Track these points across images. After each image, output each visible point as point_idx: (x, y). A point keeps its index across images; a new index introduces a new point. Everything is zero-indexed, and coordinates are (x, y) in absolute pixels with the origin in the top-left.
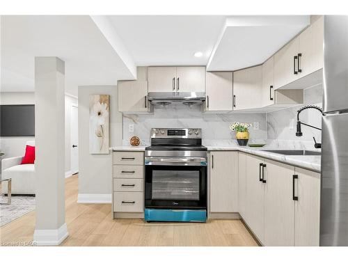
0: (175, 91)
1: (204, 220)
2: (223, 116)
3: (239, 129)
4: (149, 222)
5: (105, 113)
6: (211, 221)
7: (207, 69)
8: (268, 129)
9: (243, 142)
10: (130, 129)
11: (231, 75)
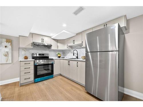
0: (42, 42)
1: (53, 77)
2: (54, 51)
3: (59, 54)
4: (36, 83)
5: (10, 47)
6: (54, 77)
7: (52, 38)
8: (64, 54)
9: (59, 57)
10: (23, 53)
11: (57, 41)
